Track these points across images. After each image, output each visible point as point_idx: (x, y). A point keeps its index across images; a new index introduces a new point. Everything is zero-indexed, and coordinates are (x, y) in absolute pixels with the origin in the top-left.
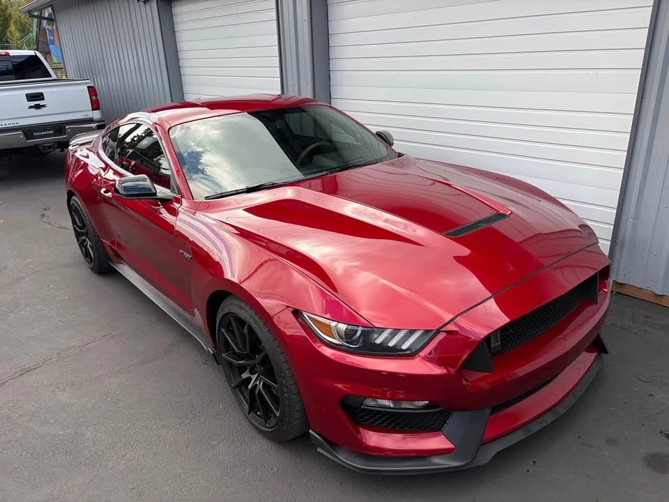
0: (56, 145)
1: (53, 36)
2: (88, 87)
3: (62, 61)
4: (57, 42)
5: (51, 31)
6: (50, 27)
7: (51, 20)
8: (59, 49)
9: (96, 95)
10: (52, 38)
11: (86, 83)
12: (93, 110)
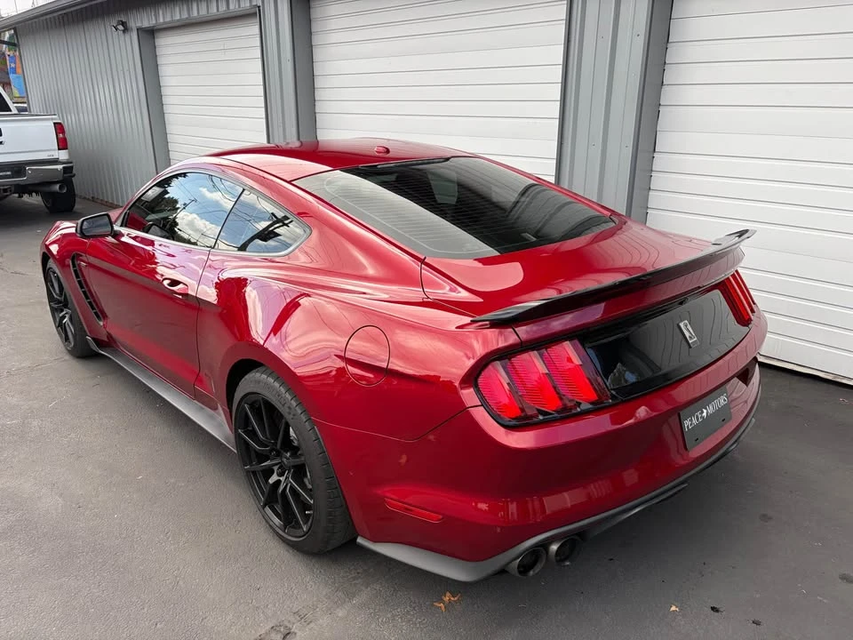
0: (13, 189)
1: (15, 63)
2: (55, 124)
3: (25, 95)
4: (19, 70)
5: (13, 58)
6: (11, 53)
7: (12, 44)
8: (22, 79)
9: (63, 132)
10: (13, 65)
11: (52, 119)
12: (59, 149)
